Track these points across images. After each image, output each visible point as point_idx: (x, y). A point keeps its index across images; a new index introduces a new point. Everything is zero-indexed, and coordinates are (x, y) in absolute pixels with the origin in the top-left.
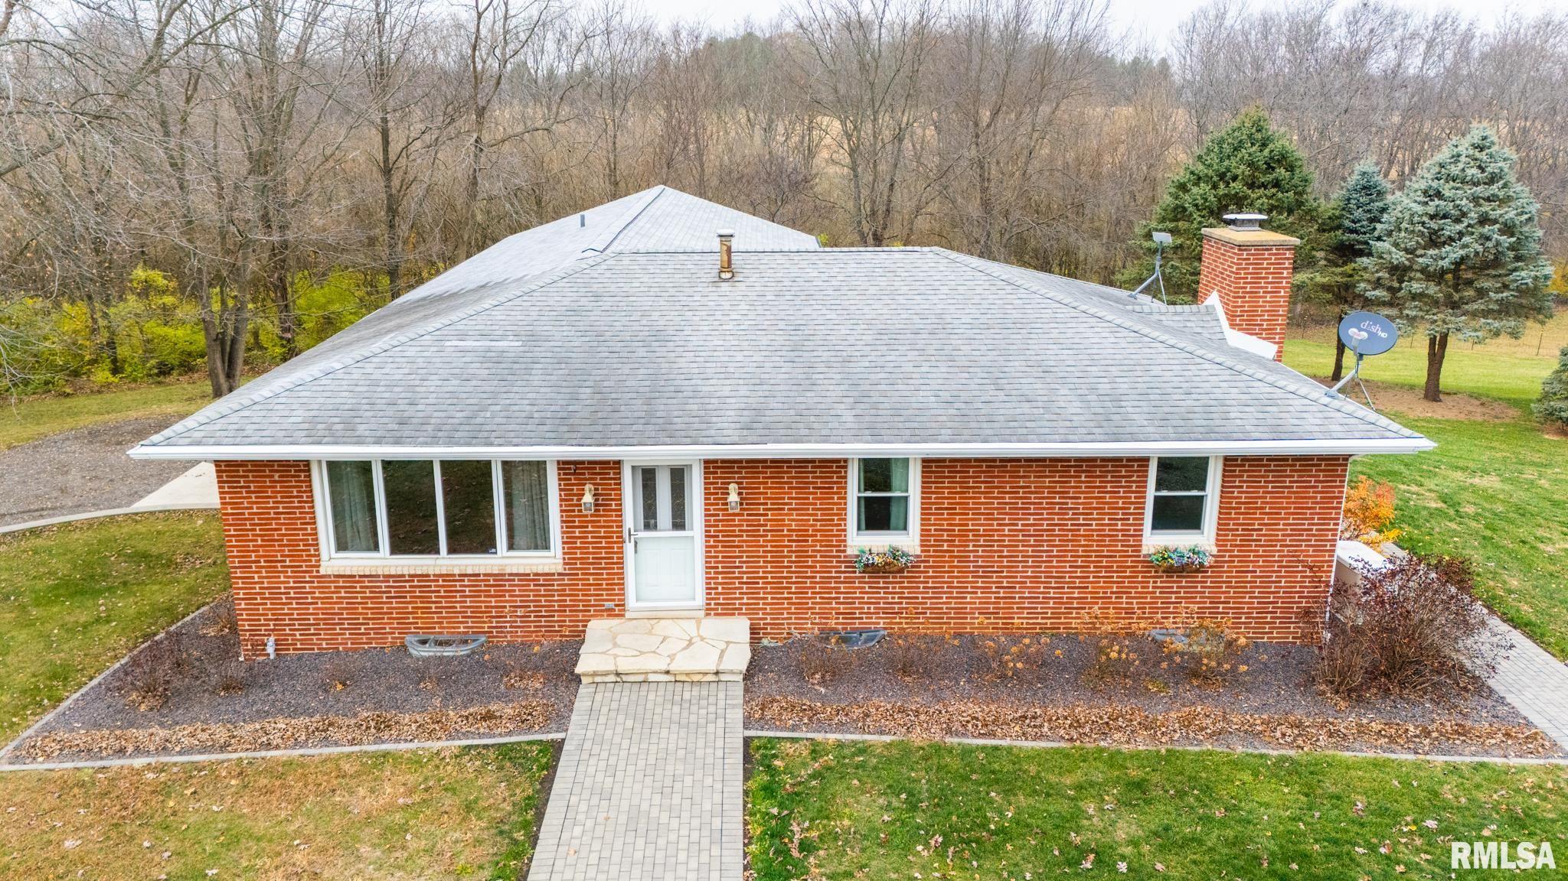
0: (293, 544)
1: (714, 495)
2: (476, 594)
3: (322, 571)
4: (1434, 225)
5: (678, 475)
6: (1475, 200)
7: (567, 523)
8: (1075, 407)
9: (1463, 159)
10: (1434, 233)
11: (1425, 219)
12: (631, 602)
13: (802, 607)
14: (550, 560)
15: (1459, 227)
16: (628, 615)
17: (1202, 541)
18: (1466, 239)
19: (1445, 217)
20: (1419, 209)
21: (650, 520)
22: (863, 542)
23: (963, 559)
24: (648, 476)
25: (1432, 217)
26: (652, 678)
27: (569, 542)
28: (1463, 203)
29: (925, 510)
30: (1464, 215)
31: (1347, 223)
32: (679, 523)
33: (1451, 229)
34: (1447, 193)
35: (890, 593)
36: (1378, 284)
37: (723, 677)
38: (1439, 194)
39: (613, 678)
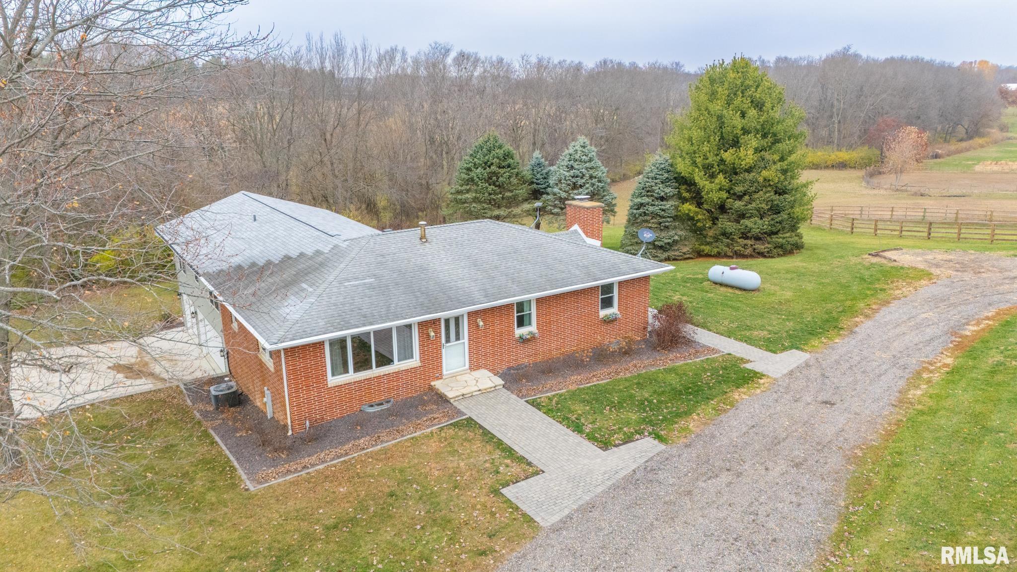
0: (317, 377)
1: (473, 325)
2: (389, 381)
3: (329, 386)
4: (574, 180)
5: (457, 319)
6: (587, 168)
7: (422, 345)
8: (578, 272)
9: (579, 152)
10: (574, 184)
11: (570, 178)
12: (445, 372)
13: (502, 361)
14: (415, 362)
15: (583, 181)
16: (444, 377)
17: (614, 311)
18: (587, 186)
19: (577, 177)
20: (567, 174)
21: (448, 340)
22: (519, 332)
23: (550, 331)
24: (447, 321)
25: (573, 177)
26: (474, 394)
27: (422, 353)
28: (583, 170)
29: (538, 316)
30: (584, 175)
31: (535, 181)
32: (458, 338)
33: (580, 182)
34: (576, 167)
35: (529, 349)
36: (555, 206)
37: (497, 388)
38: (572, 167)
39: (461, 397)
